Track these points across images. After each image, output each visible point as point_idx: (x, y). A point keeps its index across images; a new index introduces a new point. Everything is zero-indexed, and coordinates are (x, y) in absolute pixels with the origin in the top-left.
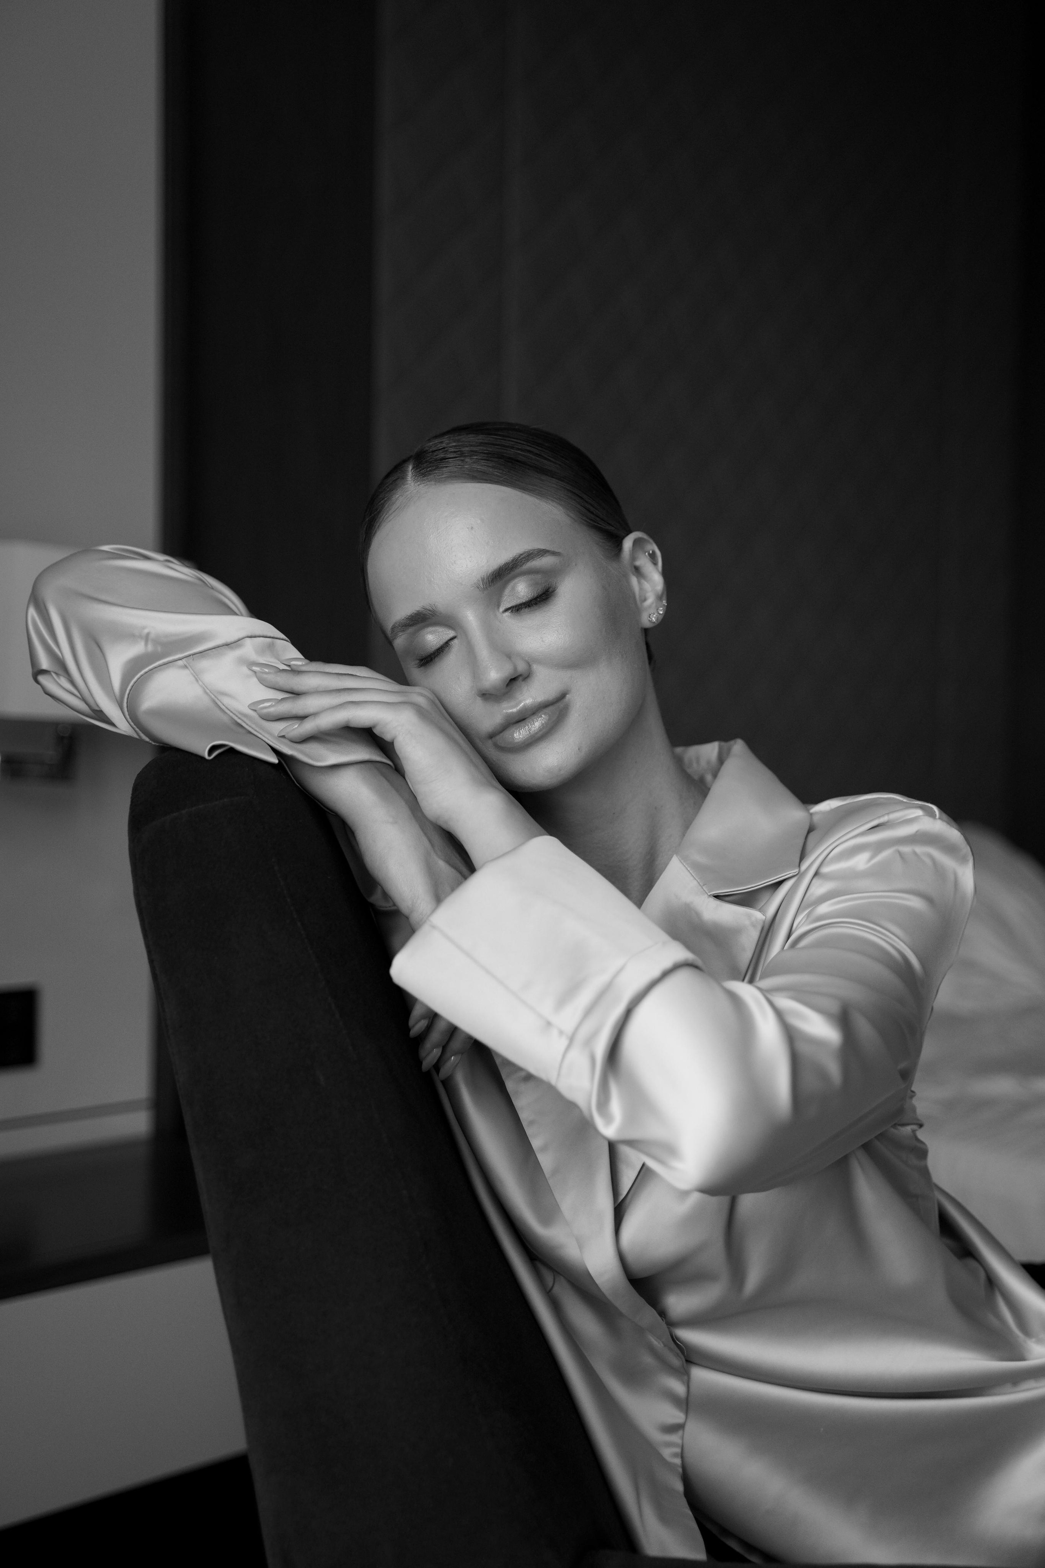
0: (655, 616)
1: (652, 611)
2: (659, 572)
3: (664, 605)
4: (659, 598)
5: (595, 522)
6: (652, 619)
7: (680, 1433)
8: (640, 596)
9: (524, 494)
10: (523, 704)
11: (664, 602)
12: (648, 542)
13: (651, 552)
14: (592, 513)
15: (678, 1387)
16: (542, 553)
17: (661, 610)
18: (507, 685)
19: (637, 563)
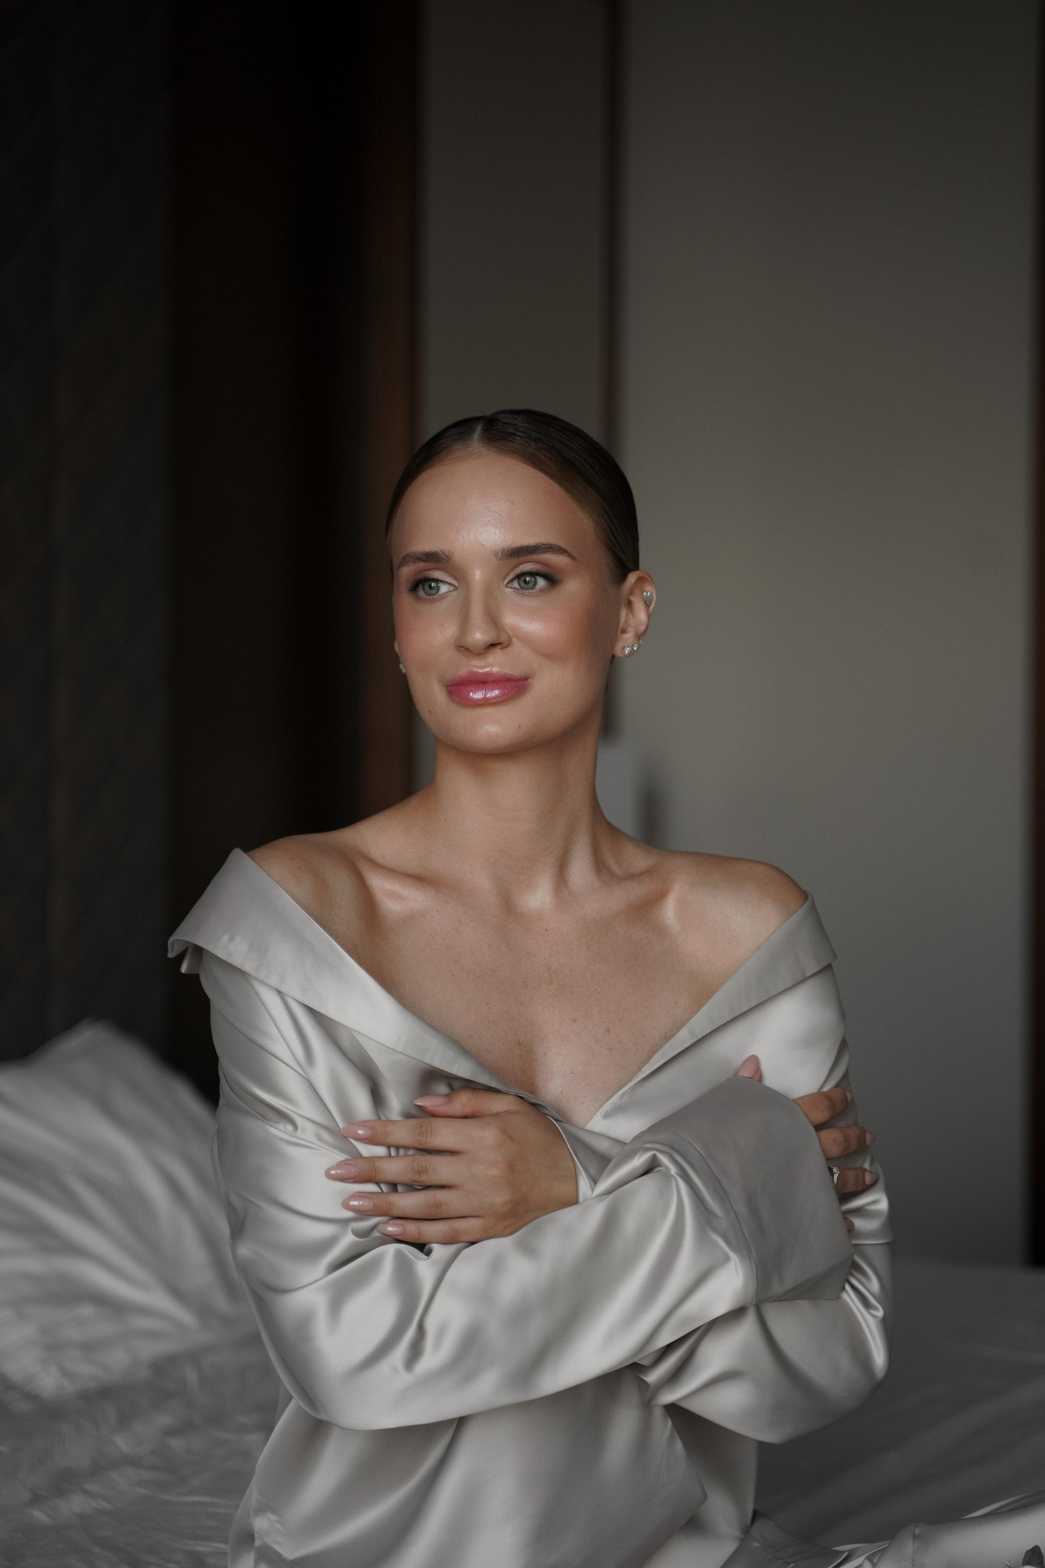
1: (627, 644)
10: (489, 669)
16: (561, 551)
18: (485, 648)
19: (633, 599)
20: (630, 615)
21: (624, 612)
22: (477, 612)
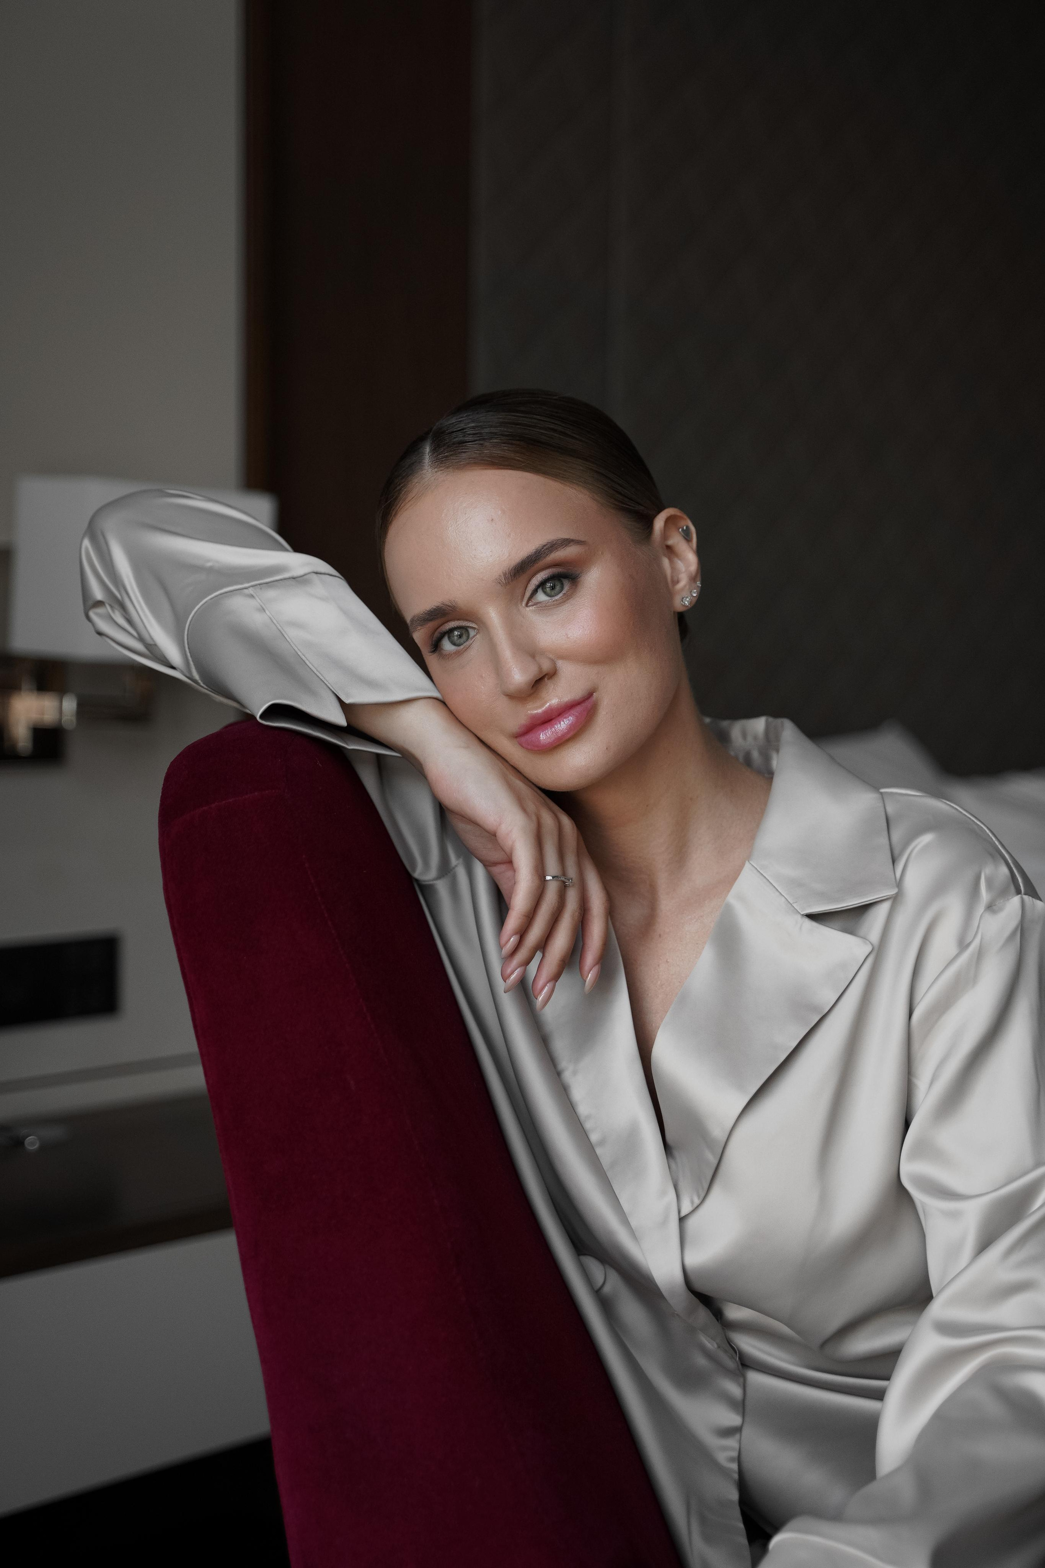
0: (688, 599)
1: (685, 593)
2: (694, 551)
3: (698, 586)
4: (693, 579)
5: (624, 504)
6: (684, 603)
7: (737, 1436)
8: (672, 577)
9: (546, 479)
10: (548, 704)
11: (699, 584)
12: (680, 517)
13: (685, 528)
14: (620, 494)
15: (734, 1390)
16: (566, 542)
17: (695, 593)
18: (533, 686)
19: (670, 542)
20: (676, 560)
21: (666, 562)
22: (506, 652)
